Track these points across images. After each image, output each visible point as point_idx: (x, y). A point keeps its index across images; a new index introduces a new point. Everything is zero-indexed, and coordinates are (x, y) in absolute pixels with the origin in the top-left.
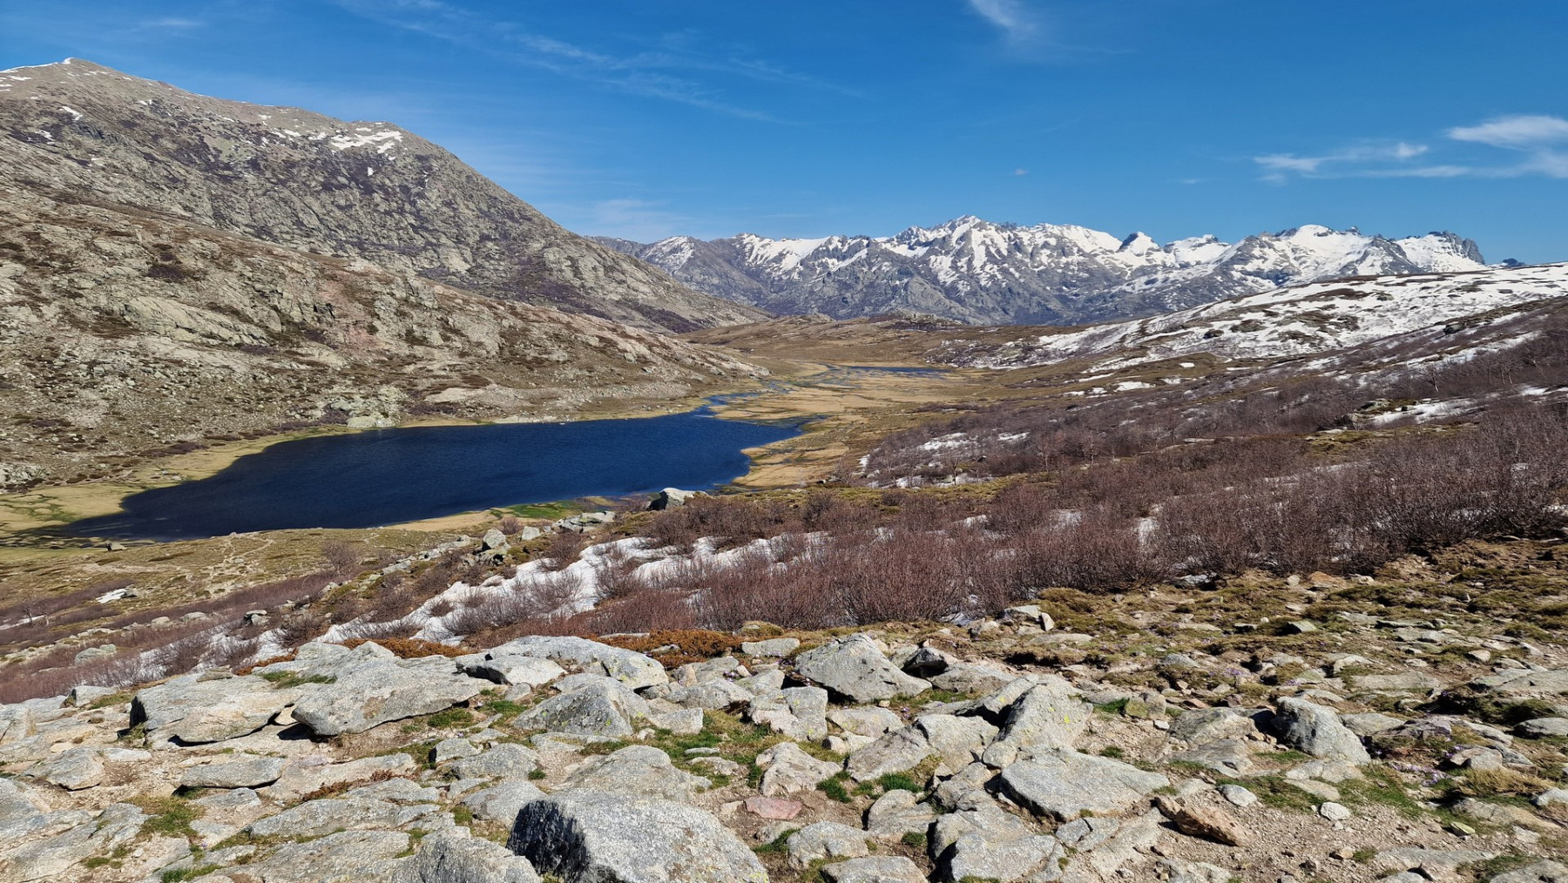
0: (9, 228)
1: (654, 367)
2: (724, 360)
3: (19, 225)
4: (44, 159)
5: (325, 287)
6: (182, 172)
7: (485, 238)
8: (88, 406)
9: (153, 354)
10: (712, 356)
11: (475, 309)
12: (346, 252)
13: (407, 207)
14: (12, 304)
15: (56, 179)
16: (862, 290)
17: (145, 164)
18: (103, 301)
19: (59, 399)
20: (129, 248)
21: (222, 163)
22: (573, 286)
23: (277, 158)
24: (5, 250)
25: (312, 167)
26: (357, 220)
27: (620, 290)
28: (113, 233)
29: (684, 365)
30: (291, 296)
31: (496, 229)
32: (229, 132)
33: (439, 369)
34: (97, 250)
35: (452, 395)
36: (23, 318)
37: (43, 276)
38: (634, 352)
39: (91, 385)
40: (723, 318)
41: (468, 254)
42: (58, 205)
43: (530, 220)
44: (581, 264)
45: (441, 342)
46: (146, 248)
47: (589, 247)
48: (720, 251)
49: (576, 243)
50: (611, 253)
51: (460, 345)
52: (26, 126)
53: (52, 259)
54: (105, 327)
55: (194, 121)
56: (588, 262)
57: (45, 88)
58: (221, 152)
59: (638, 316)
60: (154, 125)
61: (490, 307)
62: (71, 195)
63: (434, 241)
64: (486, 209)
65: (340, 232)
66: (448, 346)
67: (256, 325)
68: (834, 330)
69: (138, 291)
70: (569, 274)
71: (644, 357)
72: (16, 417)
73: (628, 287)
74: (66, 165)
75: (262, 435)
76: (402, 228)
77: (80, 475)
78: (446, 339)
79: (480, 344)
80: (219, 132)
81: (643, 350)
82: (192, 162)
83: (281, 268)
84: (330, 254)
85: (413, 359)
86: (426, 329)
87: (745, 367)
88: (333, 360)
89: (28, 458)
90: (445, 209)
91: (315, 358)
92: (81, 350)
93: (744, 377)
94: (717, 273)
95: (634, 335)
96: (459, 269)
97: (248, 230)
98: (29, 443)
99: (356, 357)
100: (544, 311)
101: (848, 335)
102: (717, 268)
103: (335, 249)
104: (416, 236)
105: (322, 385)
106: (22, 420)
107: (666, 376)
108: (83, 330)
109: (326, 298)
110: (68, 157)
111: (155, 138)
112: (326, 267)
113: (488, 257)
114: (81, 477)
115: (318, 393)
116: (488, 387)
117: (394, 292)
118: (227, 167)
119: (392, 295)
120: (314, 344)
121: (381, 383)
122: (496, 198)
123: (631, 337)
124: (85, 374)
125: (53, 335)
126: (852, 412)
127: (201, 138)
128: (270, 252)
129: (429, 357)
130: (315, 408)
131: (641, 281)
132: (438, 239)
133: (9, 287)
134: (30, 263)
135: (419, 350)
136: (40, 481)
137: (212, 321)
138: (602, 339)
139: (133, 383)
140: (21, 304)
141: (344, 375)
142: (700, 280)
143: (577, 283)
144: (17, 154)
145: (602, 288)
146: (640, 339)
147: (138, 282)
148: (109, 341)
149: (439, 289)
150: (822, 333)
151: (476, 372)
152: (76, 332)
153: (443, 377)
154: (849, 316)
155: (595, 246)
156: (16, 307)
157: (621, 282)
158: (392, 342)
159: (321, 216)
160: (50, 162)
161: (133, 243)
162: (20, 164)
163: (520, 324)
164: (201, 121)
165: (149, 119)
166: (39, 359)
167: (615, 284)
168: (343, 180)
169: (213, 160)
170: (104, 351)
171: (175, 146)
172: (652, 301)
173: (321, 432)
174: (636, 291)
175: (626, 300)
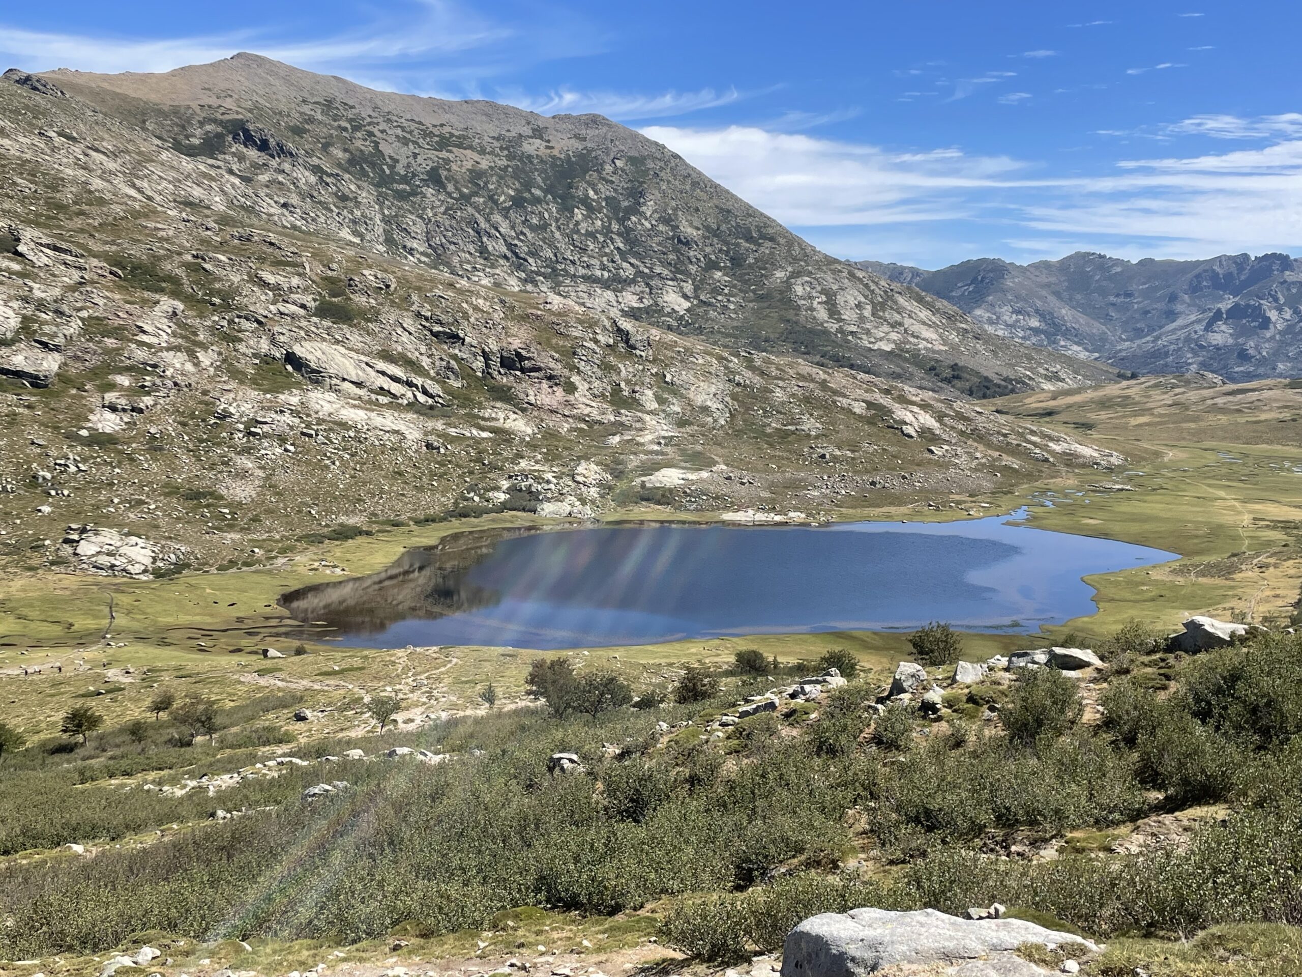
0: (169, 257)
1: (946, 447)
3: (180, 254)
4: (205, 175)
5: (514, 330)
6: (353, 187)
7: (713, 265)
8: (243, 474)
9: (317, 413)
10: (1033, 433)
11: (701, 361)
12: (536, 286)
13: (615, 227)
14: (168, 349)
15: (217, 199)
17: (313, 179)
18: (264, 346)
19: (212, 467)
20: (295, 281)
21: (398, 174)
22: (826, 332)
23: (461, 166)
24: (164, 285)
25: (501, 178)
26: (551, 245)
27: (894, 336)
28: (279, 264)
30: (475, 343)
31: (727, 253)
32: (408, 136)
33: (652, 442)
34: (264, 284)
35: (670, 477)
36: (178, 366)
37: (201, 316)
38: (916, 425)
39: (247, 451)
41: (688, 288)
42: (221, 230)
43: (772, 239)
44: (840, 300)
45: (655, 405)
46: (313, 281)
47: (852, 275)
49: (834, 272)
50: (883, 283)
51: (679, 410)
52: (187, 137)
53: (211, 294)
54: (264, 378)
55: (369, 124)
56: (850, 297)
57: (209, 89)
58: (397, 161)
60: (325, 130)
61: (720, 358)
62: (232, 218)
63: (647, 271)
64: (715, 226)
65: (531, 260)
66: (664, 411)
67: (432, 379)
69: (302, 333)
70: (822, 314)
71: (930, 430)
72: (167, 485)
74: (228, 181)
75: (433, 521)
76: (606, 255)
77: (230, 561)
78: (660, 400)
79: (705, 409)
80: (397, 136)
81: (928, 420)
82: (365, 174)
83: (465, 305)
84: (517, 289)
85: (619, 427)
86: (637, 388)
87: (1087, 451)
88: (520, 425)
89: (176, 538)
90: (661, 228)
91: (499, 424)
92: (238, 406)
93: (1084, 466)
95: (917, 399)
96: (677, 308)
97: (423, 259)
98: (178, 518)
99: (551, 422)
100: (790, 365)
103: (525, 281)
104: (625, 265)
105: (507, 459)
106: (171, 490)
107: (962, 461)
108: (241, 382)
109: (516, 344)
110: (231, 172)
111: (326, 147)
112: (516, 304)
113: (716, 291)
114: (232, 563)
115: (501, 469)
116: (714, 469)
117: (599, 337)
118: (405, 180)
119: (596, 342)
120: (499, 404)
121: (579, 458)
122: (729, 211)
123: (913, 403)
124: (241, 435)
125: (209, 387)
127: (377, 144)
128: (451, 285)
129: (638, 425)
130: (497, 488)
132: (651, 269)
133: (165, 328)
134: (189, 300)
135: (626, 416)
136: (188, 566)
137: (383, 373)
138: (870, 405)
139: (292, 448)
140: (177, 348)
141: (533, 446)
143: (833, 327)
144: (178, 170)
145: (868, 332)
147: (304, 323)
148: (268, 396)
149: (655, 334)
151: (699, 448)
152: (233, 385)
153: (657, 453)
155: (860, 274)
156: (172, 353)
157: (894, 325)
158: (593, 404)
159: (510, 240)
160: (212, 179)
161: (299, 275)
162: (180, 181)
163: (757, 381)
164: (378, 124)
165: (320, 123)
166: (192, 416)
167: (886, 328)
168: (537, 192)
169: (388, 172)
170: (263, 408)
171: (347, 155)
172: (939, 352)
173: (505, 521)
174: (917, 337)
175: (902, 350)
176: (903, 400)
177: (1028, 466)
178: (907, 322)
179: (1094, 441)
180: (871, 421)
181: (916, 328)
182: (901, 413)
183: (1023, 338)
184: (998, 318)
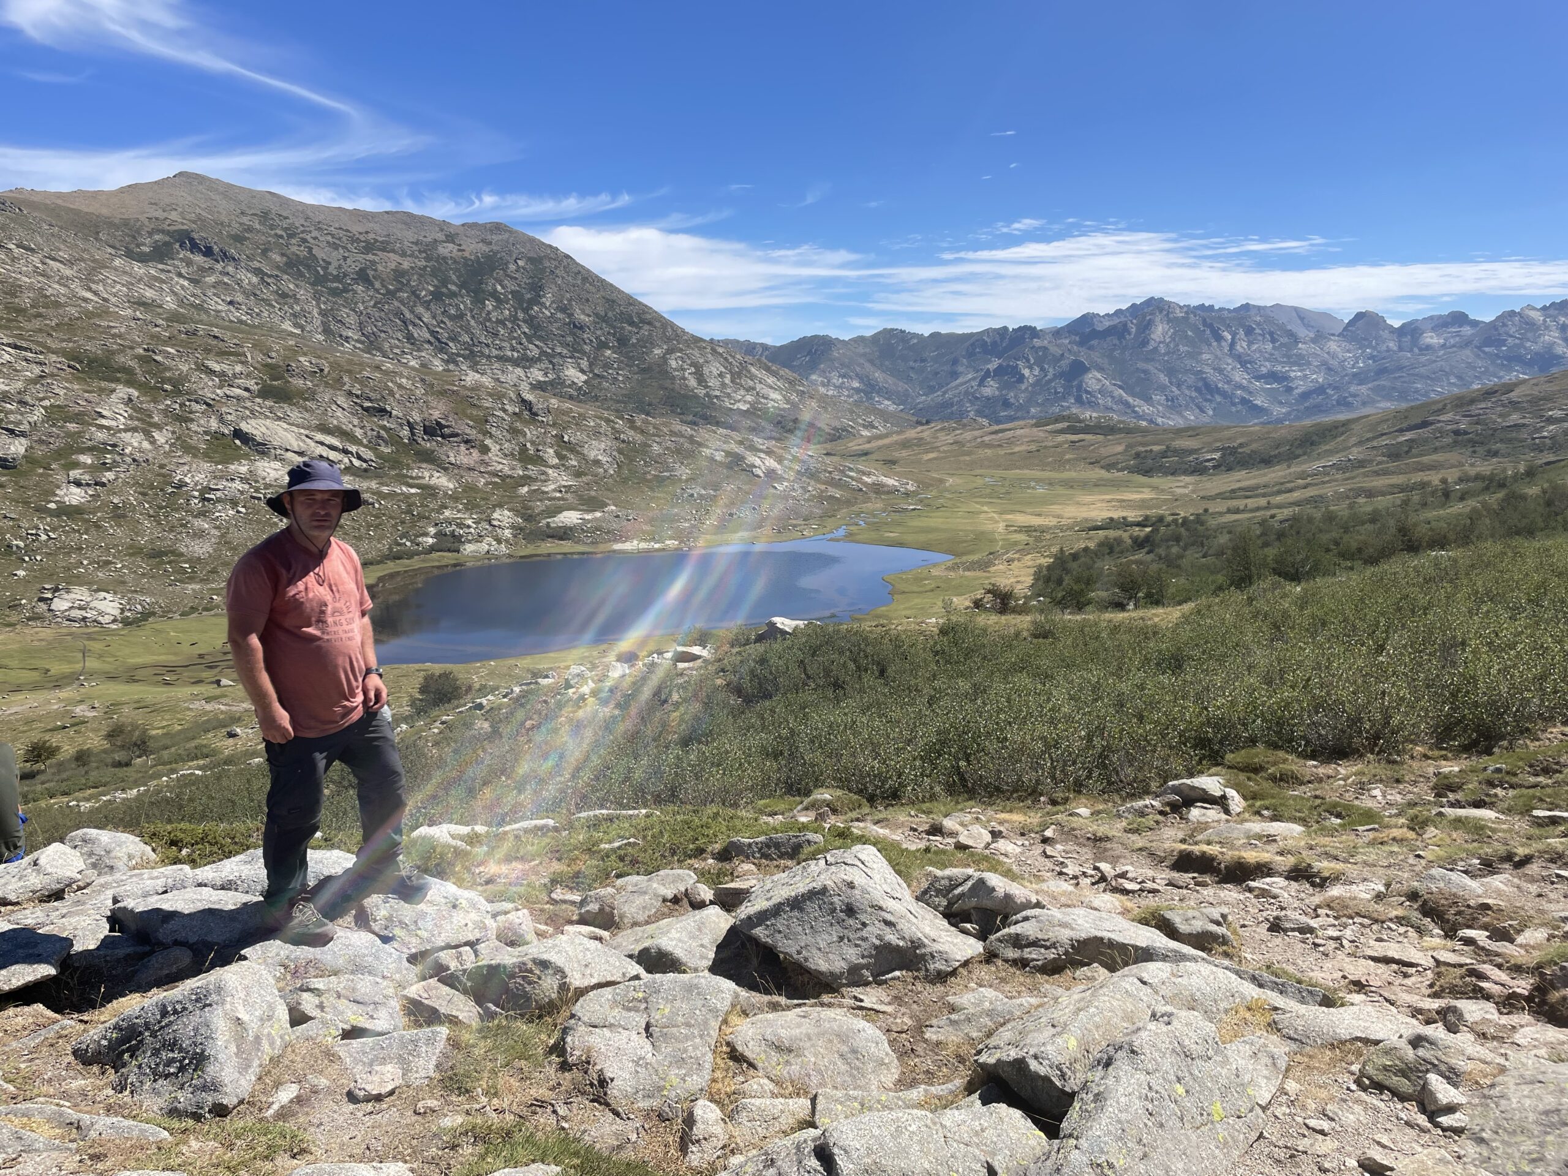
0: (122, 351)
1: (785, 483)
2: (864, 473)
3: (132, 348)
4: (156, 279)
5: (434, 404)
6: (292, 286)
7: (603, 345)
8: (200, 534)
9: (264, 479)
10: (851, 469)
11: (592, 424)
12: (457, 365)
13: (521, 315)
14: (126, 431)
15: (168, 299)
17: (255, 280)
18: (214, 424)
19: (172, 529)
20: (238, 368)
21: (331, 274)
22: (696, 396)
23: (386, 267)
24: (119, 375)
25: (421, 276)
26: (468, 331)
27: (749, 398)
28: (223, 354)
29: (818, 480)
30: (400, 415)
31: (614, 335)
32: (337, 242)
33: (555, 490)
34: (211, 372)
35: (570, 518)
36: (136, 444)
37: (155, 401)
38: (763, 467)
39: (202, 514)
40: (864, 426)
41: (584, 364)
42: (168, 326)
43: (649, 323)
44: (706, 371)
45: (556, 461)
46: (255, 368)
47: (714, 351)
48: (861, 350)
49: (700, 348)
50: (738, 356)
51: (574, 463)
52: (138, 246)
53: (163, 382)
54: (216, 452)
55: (303, 232)
56: (714, 368)
57: (155, 204)
58: (329, 263)
59: (768, 426)
60: (263, 238)
61: (608, 421)
62: (183, 315)
63: (549, 351)
64: (603, 314)
65: (451, 344)
66: (563, 465)
67: (365, 446)
68: (994, 436)
69: (248, 413)
70: (692, 382)
71: (774, 471)
72: (131, 547)
73: (757, 394)
74: (177, 283)
75: (371, 564)
76: (515, 338)
77: (192, 608)
78: (561, 457)
79: (597, 462)
80: (328, 242)
81: (771, 463)
82: (302, 275)
83: (390, 384)
84: (441, 368)
85: (526, 480)
86: (540, 448)
87: (890, 482)
88: (442, 481)
89: (142, 592)
90: (559, 315)
91: (426, 481)
92: (193, 476)
93: (888, 493)
94: (857, 375)
95: (764, 448)
96: (576, 380)
97: (358, 345)
98: (143, 574)
99: (468, 478)
100: (665, 424)
101: (1010, 442)
102: (858, 369)
103: (447, 362)
104: (531, 346)
105: (433, 510)
106: (135, 551)
108: (195, 456)
109: (436, 415)
110: (180, 275)
111: (265, 252)
112: (435, 382)
113: (607, 366)
114: (193, 609)
115: (428, 518)
116: (606, 509)
117: (507, 407)
118: (337, 279)
119: (505, 411)
120: (424, 465)
121: (494, 506)
122: (613, 301)
123: (761, 451)
124: (196, 501)
125: (165, 461)
126: (1015, 531)
127: (310, 249)
128: (378, 368)
129: (543, 477)
130: (426, 534)
132: (553, 350)
133: (121, 412)
134: (142, 387)
135: (533, 470)
136: (153, 614)
137: (322, 443)
138: (728, 454)
139: (243, 510)
140: (134, 430)
141: (455, 498)
143: (701, 392)
144: (130, 275)
145: (729, 396)
146: (770, 453)
147: (249, 404)
148: (220, 467)
149: (554, 402)
150: (979, 440)
151: (593, 493)
152: (187, 459)
153: (559, 499)
154: (1011, 419)
155: (721, 350)
156: (129, 434)
157: (749, 389)
158: (505, 462)
159: (432, 328)
160: (163, 281)
161: (242, 363)
162: (133, 284)
163: (639, 438)
164: (310, 232)
165: (259, 231)
166: (152, 487)
167: (742, 392)
168: (453, 288)
169: (322, 273)
170: (215, 477)
171: (285, 259)
172: (784, 409)
173: (433, 561)
174: (766, 398)
175: (755, 409)
176: (753, 449)
177: (847, 495)
178: (759, 387)
179: (897, 474)
180: (729, 467)
181: (766, 391)
182: (752, 459)
183: (848, 396)
184: (829, 381)
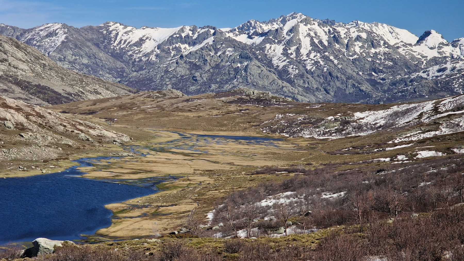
1: (30, 133)
2: (91, 128)
10: (80, 124)
16: (209, 70)
27: (3, 67)
29: (56, 132)
38: (13, 121)
40: (91, 92)
48: (90, 36)
59: (17, 89)
68: (185, 103)
71: (22, 124)
73: (10, 64)
81: (21, 118)
87: (110, 134)
93: (108, 143)
94: (86, 54)
95: (14, 105)
101: (197, 108)
102: (87, 50)
107: (40, 141)
123: (11, 108)
126: (201, 174)
131: (20, 60)
142: (71, 60)
146: (18, 109)
150: (175, 106)
154: (198, 92)
157: (3, 61)
172: (29, 77)
174: (17, 68)
175: (7, 76)
176: (5, 106)
177: (77, 144)
178: (10, 59)
179: (114, 128)
181: (15, 63)
182: (4, 114)
183: (80, 70)
184: (65, 58)
